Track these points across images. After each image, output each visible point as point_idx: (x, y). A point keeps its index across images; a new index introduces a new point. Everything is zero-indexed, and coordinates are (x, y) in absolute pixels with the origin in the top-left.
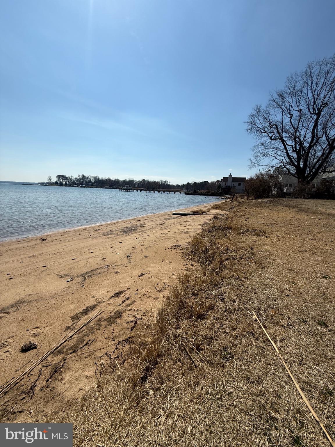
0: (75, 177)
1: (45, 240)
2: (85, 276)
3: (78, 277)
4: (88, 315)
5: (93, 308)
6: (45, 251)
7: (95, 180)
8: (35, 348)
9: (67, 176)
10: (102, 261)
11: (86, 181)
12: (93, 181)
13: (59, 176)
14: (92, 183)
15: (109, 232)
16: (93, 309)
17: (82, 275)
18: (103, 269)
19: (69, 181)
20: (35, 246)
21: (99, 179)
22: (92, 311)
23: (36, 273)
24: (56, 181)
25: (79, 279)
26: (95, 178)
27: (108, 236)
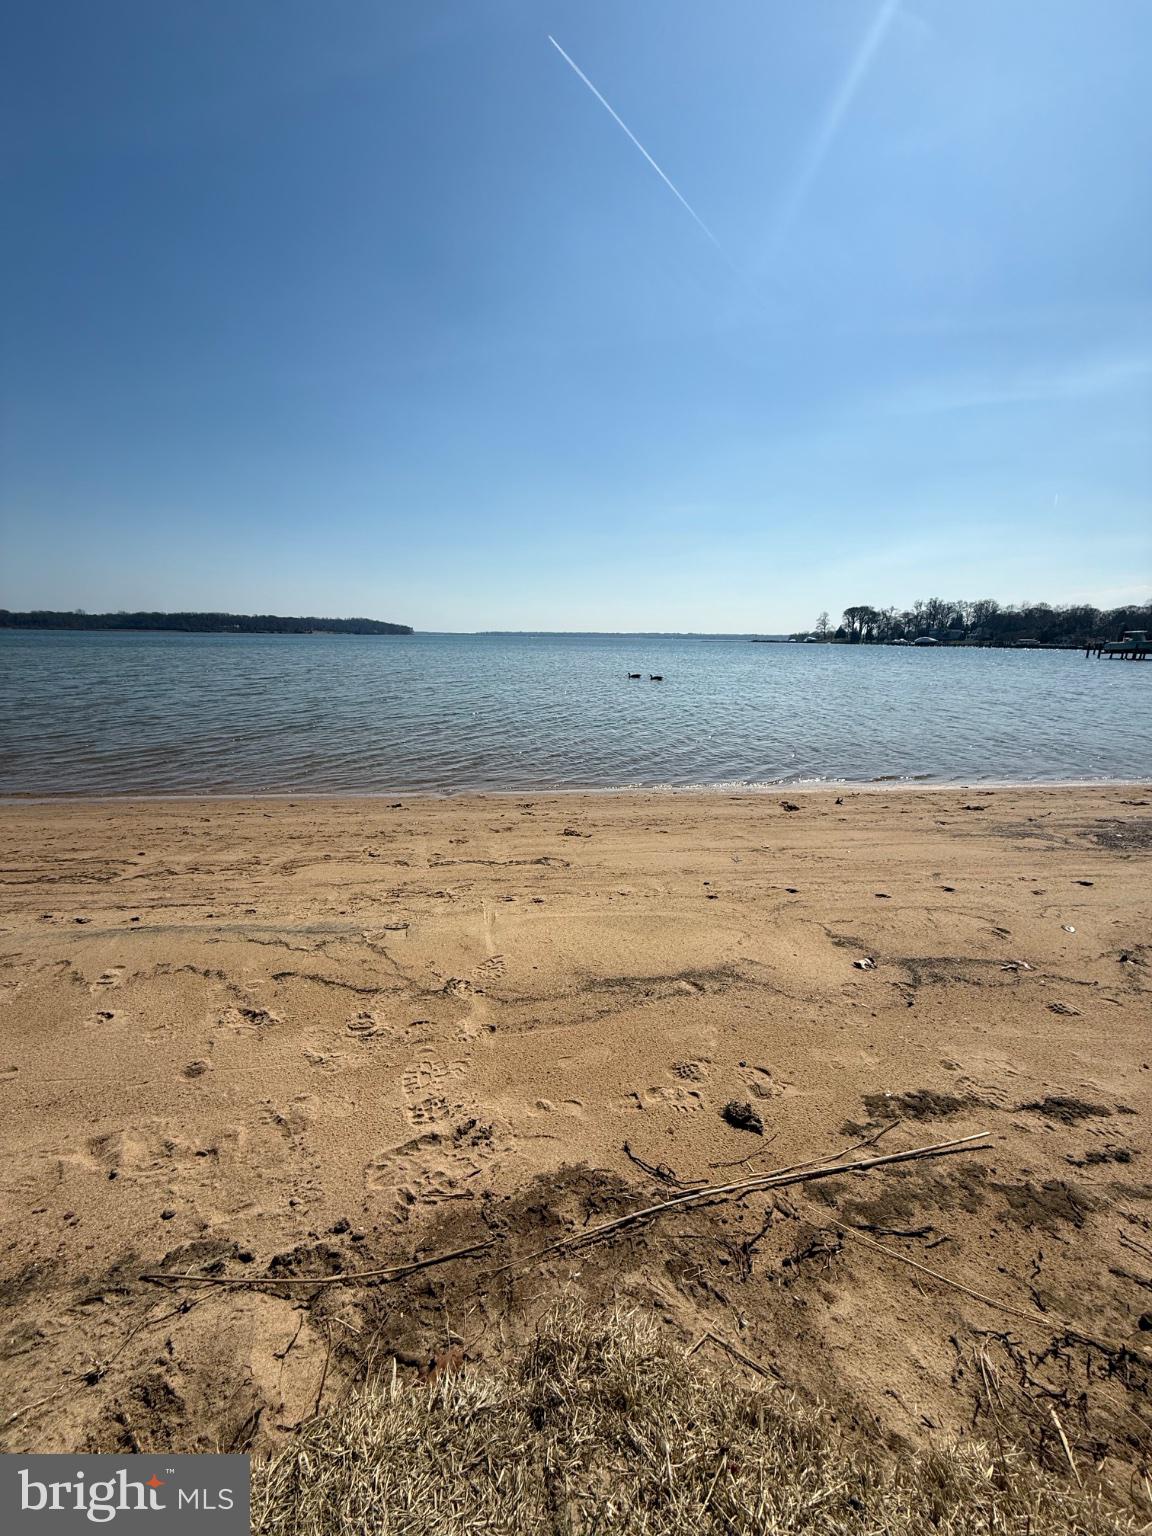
0: (902, 612)
1: (796, 809)
2: (921, 971)
3: (892, 962)
4: (926, 1126)
5: (948, 1107)
6: (795, 844)
7: (979, 617)
8: (758, 1130)
9: (876, 610)
10: (990, 937)
11: (942, 624)
12: (968, 621)
13: (851, 612)
14: (967, 628)
15: (1023, 825)
16: (945, 1113)
17: (907, 963)
18: (994, 973)
19: (879, 627)
20: (768, 821)
21: (995, 611)
22: (944, 1119)
23: (771, 903)
24: (840, 628)
25: (896, 974)
26: (980, 608)
27: (1020, 843)
